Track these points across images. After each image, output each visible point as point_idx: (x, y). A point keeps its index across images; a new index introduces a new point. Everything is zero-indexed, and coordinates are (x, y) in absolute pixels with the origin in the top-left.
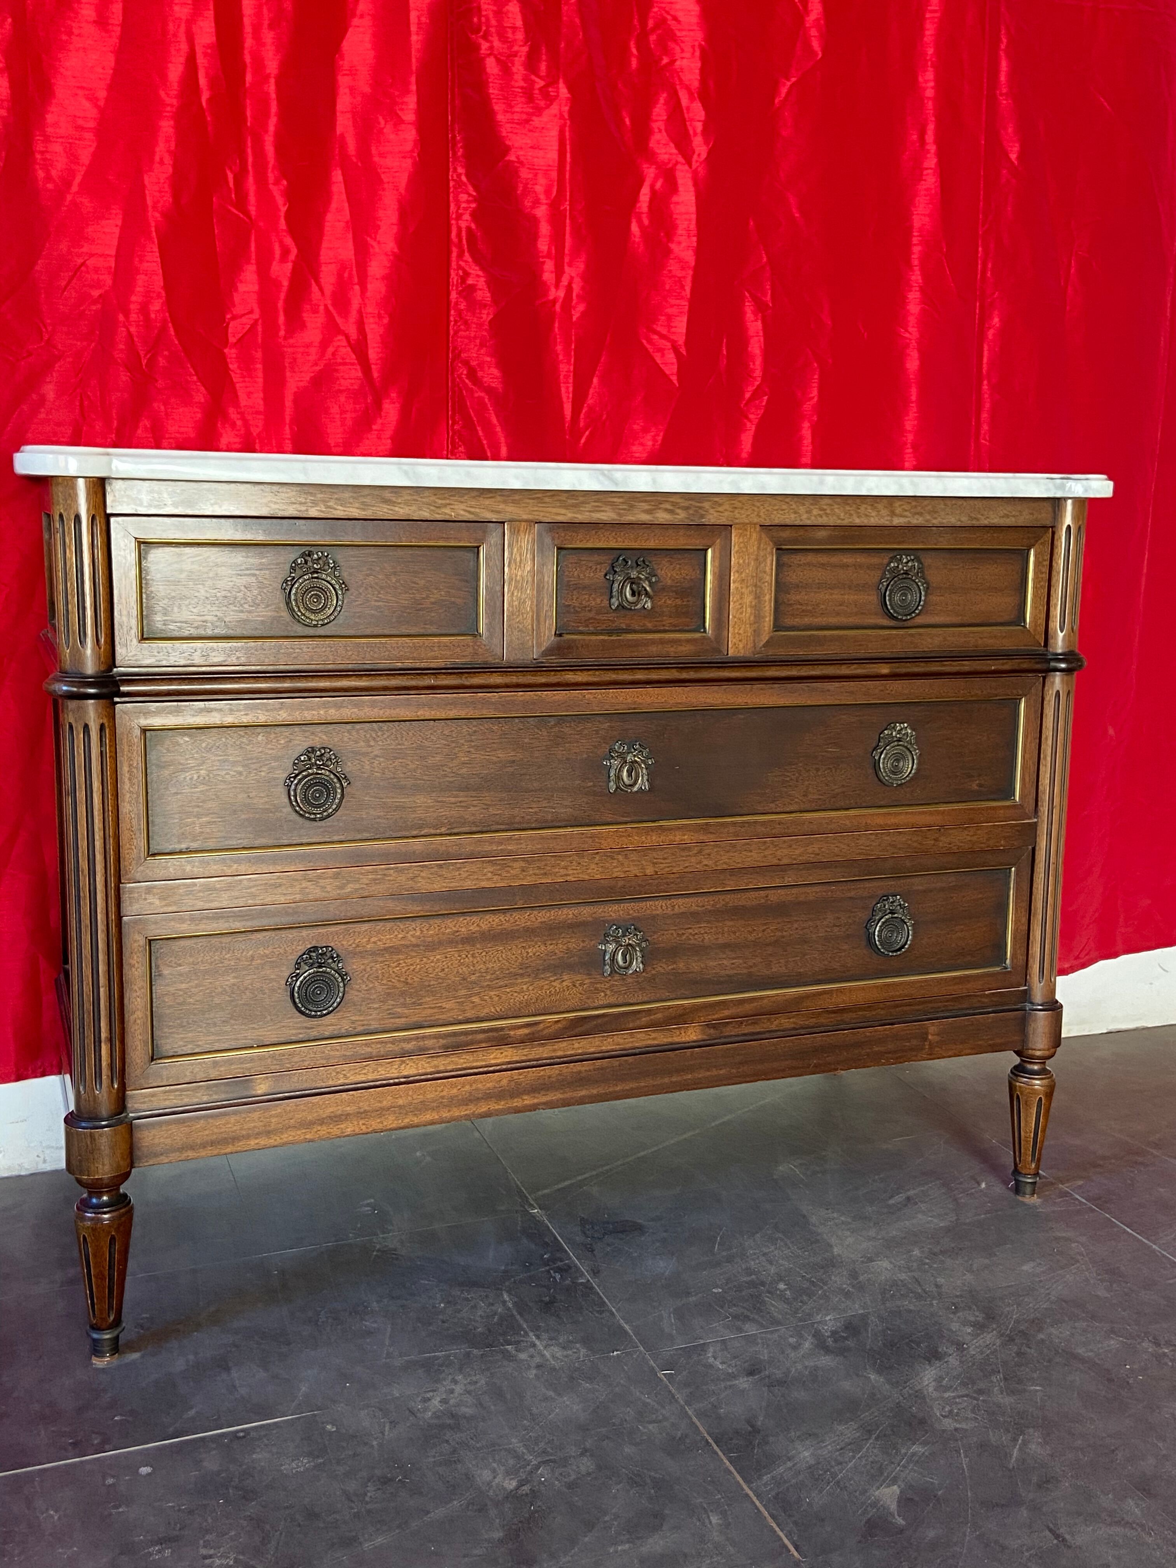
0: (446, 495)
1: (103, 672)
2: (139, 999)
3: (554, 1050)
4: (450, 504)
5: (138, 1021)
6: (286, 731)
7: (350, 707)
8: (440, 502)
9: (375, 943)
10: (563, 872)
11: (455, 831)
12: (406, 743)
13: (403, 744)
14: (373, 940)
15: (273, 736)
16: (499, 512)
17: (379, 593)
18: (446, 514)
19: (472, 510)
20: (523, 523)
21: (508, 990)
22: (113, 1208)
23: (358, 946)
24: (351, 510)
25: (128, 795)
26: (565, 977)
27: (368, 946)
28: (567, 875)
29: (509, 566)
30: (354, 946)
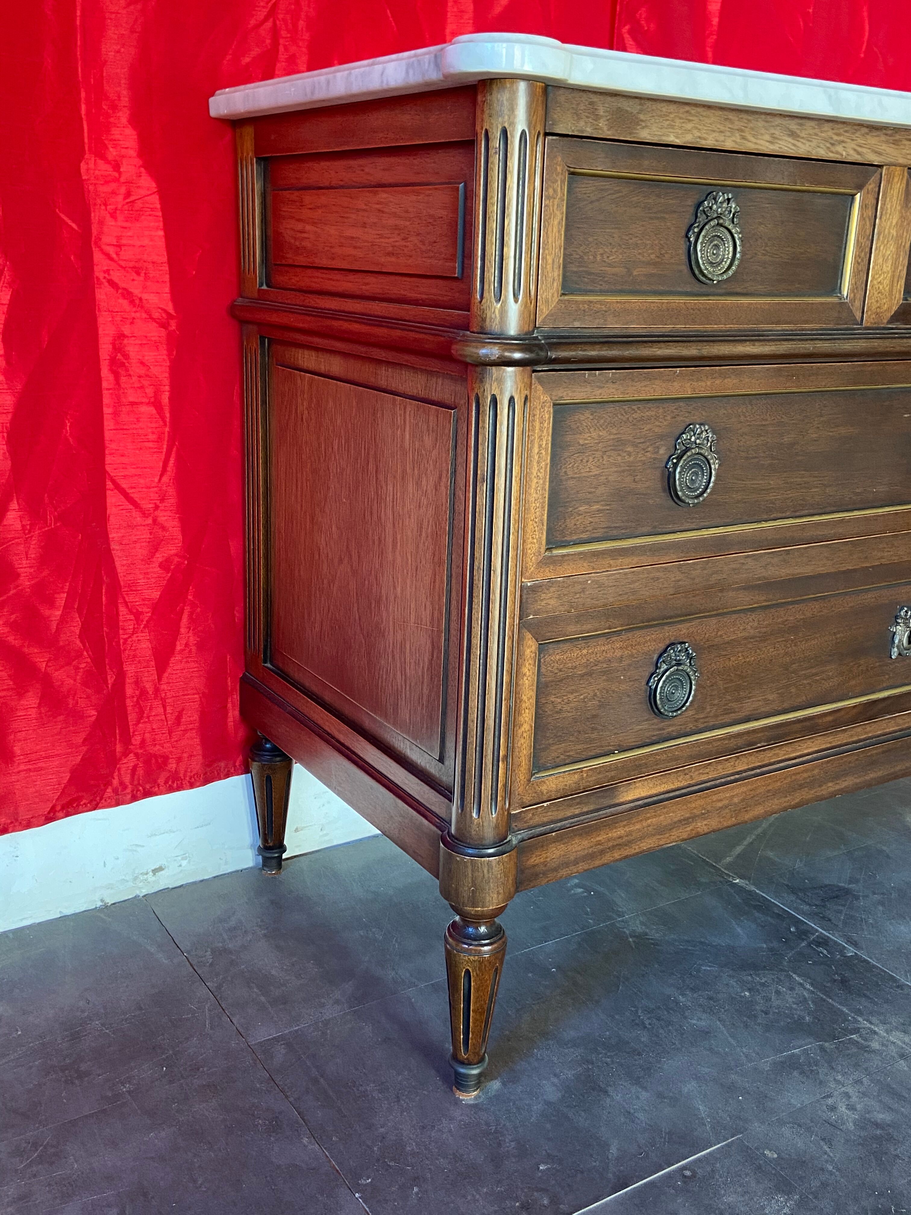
0: (841, 131)
1: (526, 334)
2: (527, 711)
3: (852, 736)
4: (843, 142)
5: (525, 735)
6: (672, 406)
7: (733, 377)
8: (836, 138)
9: (721, 636)
10: (880, 554)
11: (798, 514)
12: (769, 419)
13: (766, 420)
14: (719, 633)
15: (661, 411)
16: (880, 154)
17: (766, 245)
18: (837, 153)
19: (859, 149)
20: (898, 168)
21: (818, 678)
22: (492, 940)
23: (708, 641)
24: (762, 142)
25: (535, 480)
26: (862, 662)
27: (716, 640)
28: (882, 558)
29: (881, 218)
30: (704, 641)
